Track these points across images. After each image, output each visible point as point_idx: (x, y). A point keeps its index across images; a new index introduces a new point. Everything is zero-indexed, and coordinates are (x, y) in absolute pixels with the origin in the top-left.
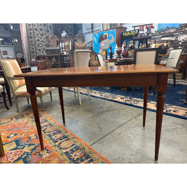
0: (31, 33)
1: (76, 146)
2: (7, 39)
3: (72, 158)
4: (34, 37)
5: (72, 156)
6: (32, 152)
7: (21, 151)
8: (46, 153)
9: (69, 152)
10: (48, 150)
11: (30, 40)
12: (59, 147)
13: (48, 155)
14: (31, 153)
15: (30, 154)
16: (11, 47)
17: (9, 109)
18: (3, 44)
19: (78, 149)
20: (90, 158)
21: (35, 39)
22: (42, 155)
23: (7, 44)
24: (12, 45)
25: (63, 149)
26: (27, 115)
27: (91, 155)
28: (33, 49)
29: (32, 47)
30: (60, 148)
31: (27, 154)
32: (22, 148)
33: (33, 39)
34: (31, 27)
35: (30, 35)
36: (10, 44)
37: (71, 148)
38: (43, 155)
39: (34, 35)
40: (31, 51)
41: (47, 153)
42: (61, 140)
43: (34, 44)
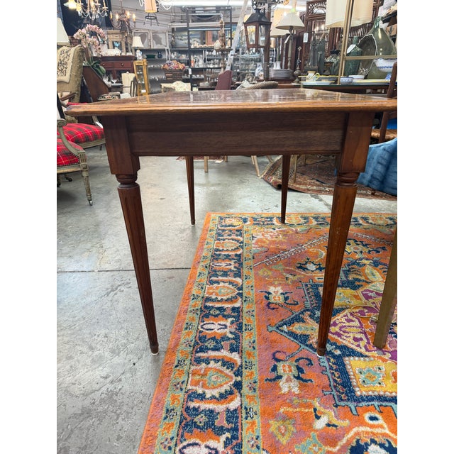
1: (210, 277)
5: (235, 267)
6: (302, 313)
8: (274, 294)
9: (232, 274)
10: (267, 298)
12: (241, 292)
14: (305, 311)
15: (308, 310)
19: (214, 271)
20: (215, 254)
22: (281, 294)
25: (236, 285)
27: (209, 256)
30: (241, 288)
37: (224, 278)
38: (279, 293)
41: (269, 293)
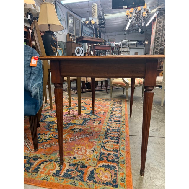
0: (159, 34)
1: (119, 129)
2: (141, 42)
3: (108, 133)
4: (162, 37)
5: (109, 132)
7: (88, 116)
9: (110, 130)
11: (156, 41)
13: (97, 124)
14: (91, 119)
16: (143, 49)
17: (108, 94)
18: (137, 47)
19: (118, 132)
20: (119, 140)
21: (162, 39)
22: (95, 123)
23: (140, 46)
24: (144, 47)
26: (114, 100)
27: (121, 139)
28: (157, 49)
29: (157, 48)
30: (108, 125)
31: (89, 119)
32: (90, 115)
33: (160, 39)
34: (161, 28)
35: (158, 36)
36: (142, 46)
39: (162, 35)
40: (155, 51)
41: (99, 123)
42: (115, 121)
43: (160, 44)
